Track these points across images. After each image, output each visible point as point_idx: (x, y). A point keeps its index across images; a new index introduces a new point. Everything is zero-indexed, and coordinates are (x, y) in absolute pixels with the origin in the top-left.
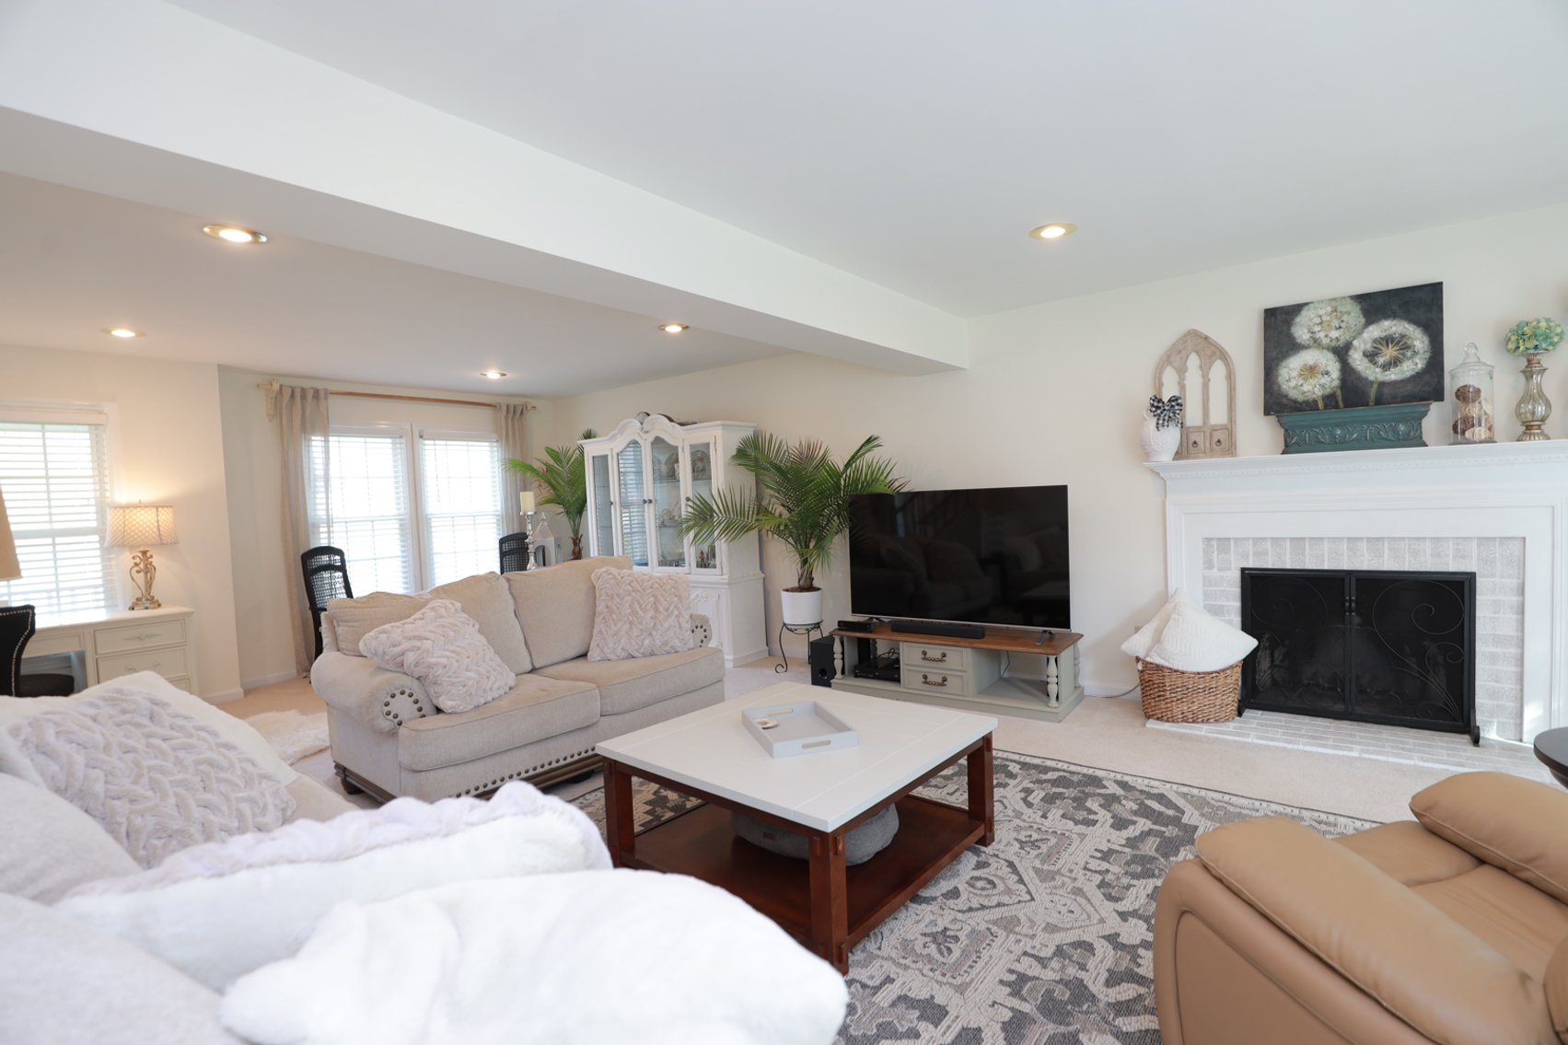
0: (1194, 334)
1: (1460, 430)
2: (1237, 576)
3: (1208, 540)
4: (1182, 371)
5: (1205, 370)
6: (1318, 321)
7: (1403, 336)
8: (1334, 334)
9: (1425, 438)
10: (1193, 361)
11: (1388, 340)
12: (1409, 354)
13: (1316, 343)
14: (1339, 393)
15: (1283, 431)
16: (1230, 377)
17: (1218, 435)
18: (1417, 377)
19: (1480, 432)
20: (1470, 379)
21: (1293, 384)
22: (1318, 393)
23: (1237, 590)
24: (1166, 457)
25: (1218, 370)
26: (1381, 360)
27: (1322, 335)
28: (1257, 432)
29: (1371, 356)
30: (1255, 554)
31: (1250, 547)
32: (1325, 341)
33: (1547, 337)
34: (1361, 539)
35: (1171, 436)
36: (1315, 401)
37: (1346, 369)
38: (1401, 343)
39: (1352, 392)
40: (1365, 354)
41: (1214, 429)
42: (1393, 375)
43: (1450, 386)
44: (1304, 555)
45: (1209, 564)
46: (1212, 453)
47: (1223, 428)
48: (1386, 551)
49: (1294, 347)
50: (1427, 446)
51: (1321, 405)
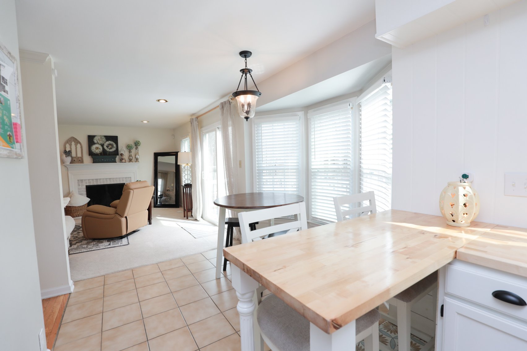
0: (73, 138)
1: (121, 160)
2: (85, 187)
3: (79, 180)
4: (71, 145)
5: (76, 145)
6: (98, 139)
7: (112, 144)
8: (101, 142)
9: (116, 161)
10: (73, 143)
11: (110, 144)
12: (113, 147)
13: (98, 143)
14: (102, 153)
15: (92, 159)
16: (81, 147)
17: (79, 159)
18: (115, 151)
19: (124, 161)
20: (122, 152)
21: (94, 150)
22: (99, 152)
23: (85, 190)
24: (68, 163)
25: (79, 146)
26: (109, 148)
27: (99, 142)
28: (87, 159)
29: (107, 147)
30: (89, 182)
31: (87, 181)
32: (100, 143)
33: (131, 147)
34: (108, 179)
35: (69, 159)
36: (98, 154)
37: (103, 148)
38: (112, 145)
39: (104, 153)
40: (106, 146)
41: (79, 158)
42: (111, 150)
43: (120, 153)
44: (98, 182)
45: (79, 185)
46: (78, 162)
47: (80, 157)
48: (112, 181)
49: (94, 144)
50: (116, 162)
51: (99, 154)
